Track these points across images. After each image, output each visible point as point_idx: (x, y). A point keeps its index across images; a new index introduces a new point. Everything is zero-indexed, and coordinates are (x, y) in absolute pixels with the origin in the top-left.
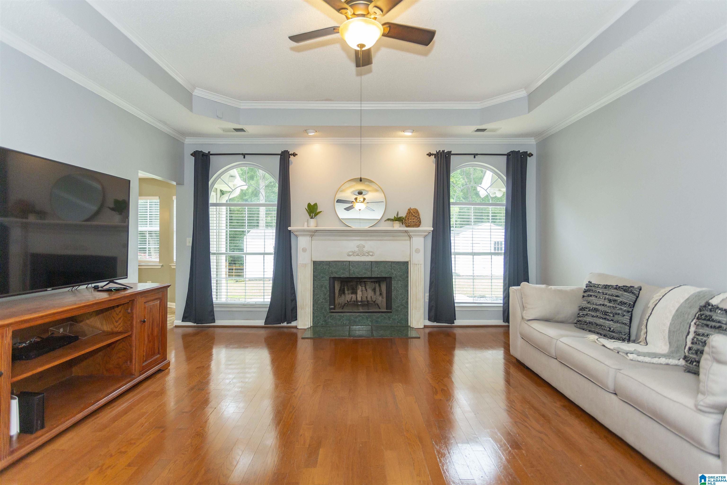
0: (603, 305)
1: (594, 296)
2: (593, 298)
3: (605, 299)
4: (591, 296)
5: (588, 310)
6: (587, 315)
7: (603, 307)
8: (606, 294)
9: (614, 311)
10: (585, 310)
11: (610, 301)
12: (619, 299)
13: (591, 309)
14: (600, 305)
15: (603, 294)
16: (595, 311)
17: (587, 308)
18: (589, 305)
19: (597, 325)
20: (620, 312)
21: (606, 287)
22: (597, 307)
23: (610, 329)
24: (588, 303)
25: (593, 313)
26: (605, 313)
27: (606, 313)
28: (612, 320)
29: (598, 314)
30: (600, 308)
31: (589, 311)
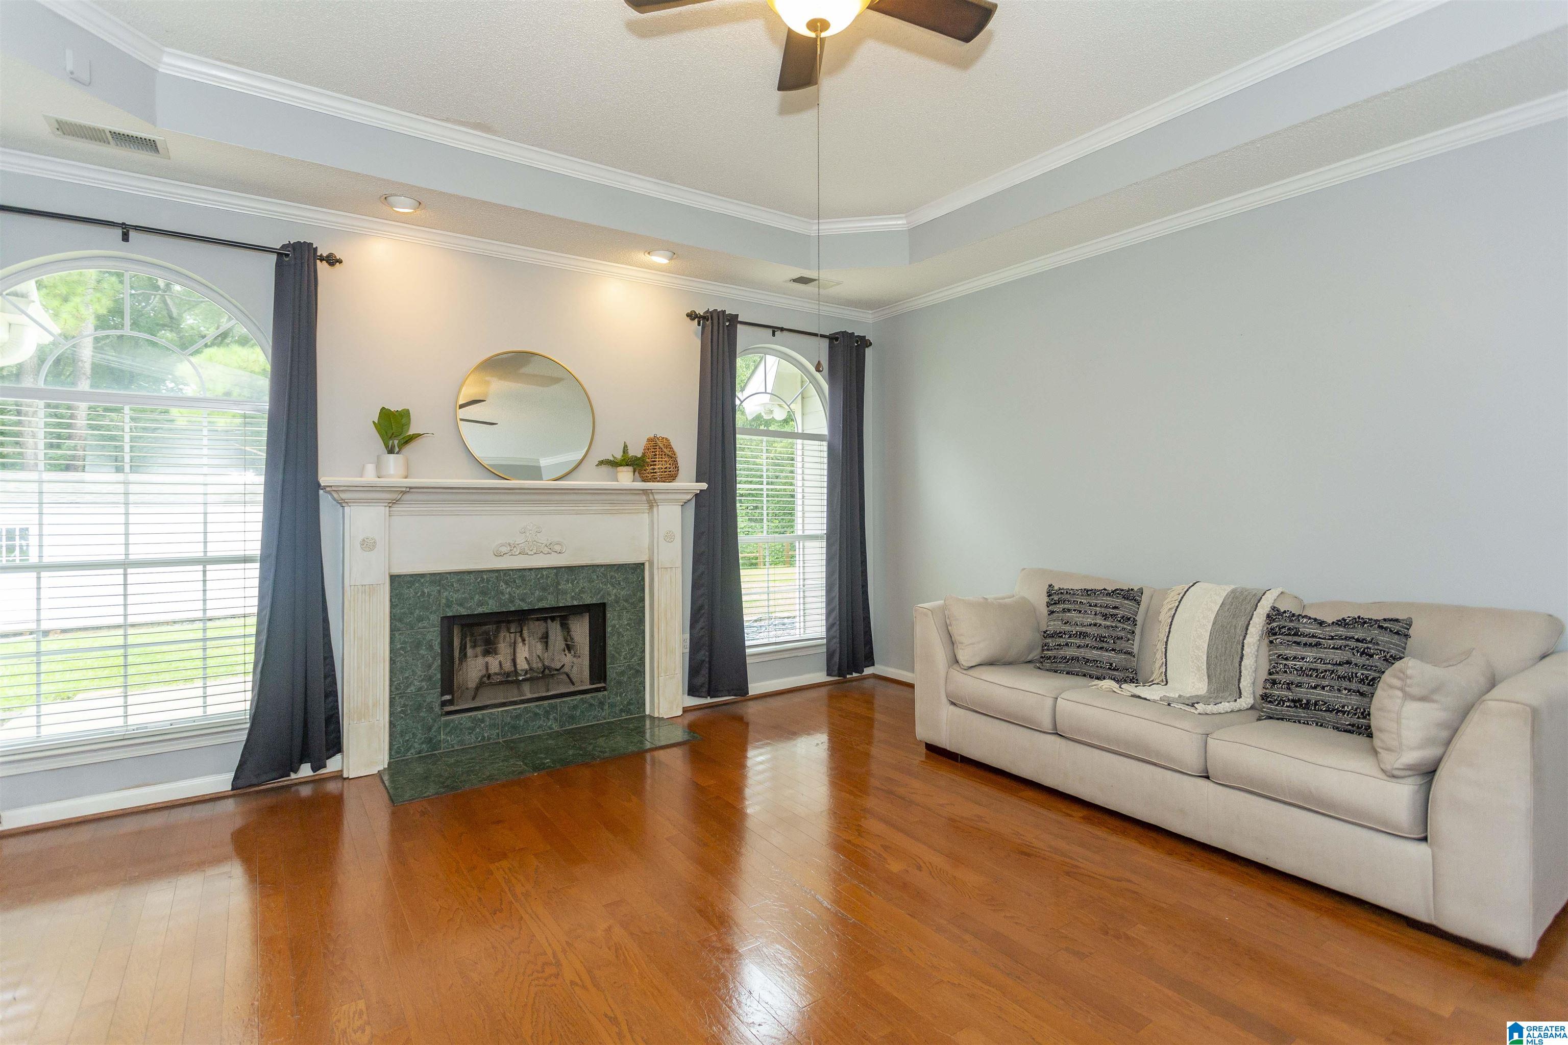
0: (1095, 625)
1: (1075, 610)
2: (1074, 614)
3: (1095, 614)
4: (1069, 610)
5: (1067, 636)
6: (1067, 645)
7: (1094, 628)
8: (1096, 606)
9: (1114, 634)
10: (1062, 637)
11: (1105, 617)
12: (1120, 613)
13: (1074, 635)
14: (1090, 625)
15: (1090, 606)
16: (1082, 637)
17: (1065, 634)
18: (1067, 628)
19: (1088, 661)
20: (1122, 634)
21: (1088, 592)
22: (1084, 629)
23: (1111, 665)
24: (1065, 623)
25: (1078, 641)
26: (1100, 639)
27: (1102, 639)
28: (1113, 650)
29: (1088, 641)
30: (1088, 630)
31: (1070, 637)
